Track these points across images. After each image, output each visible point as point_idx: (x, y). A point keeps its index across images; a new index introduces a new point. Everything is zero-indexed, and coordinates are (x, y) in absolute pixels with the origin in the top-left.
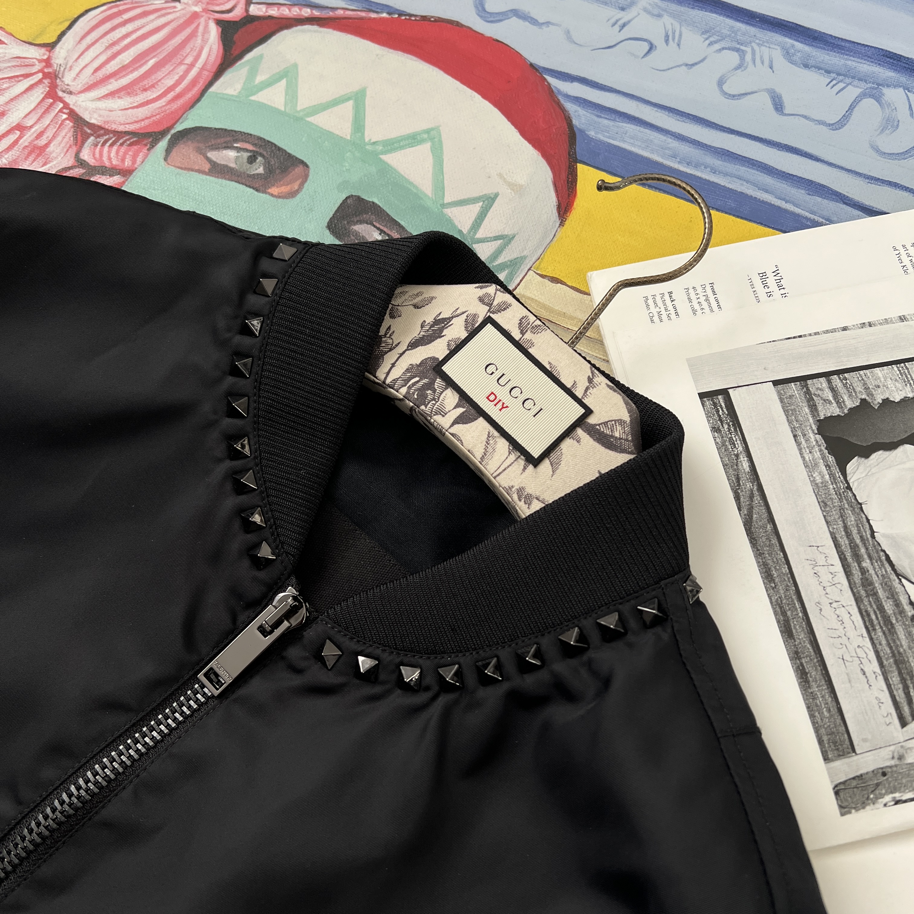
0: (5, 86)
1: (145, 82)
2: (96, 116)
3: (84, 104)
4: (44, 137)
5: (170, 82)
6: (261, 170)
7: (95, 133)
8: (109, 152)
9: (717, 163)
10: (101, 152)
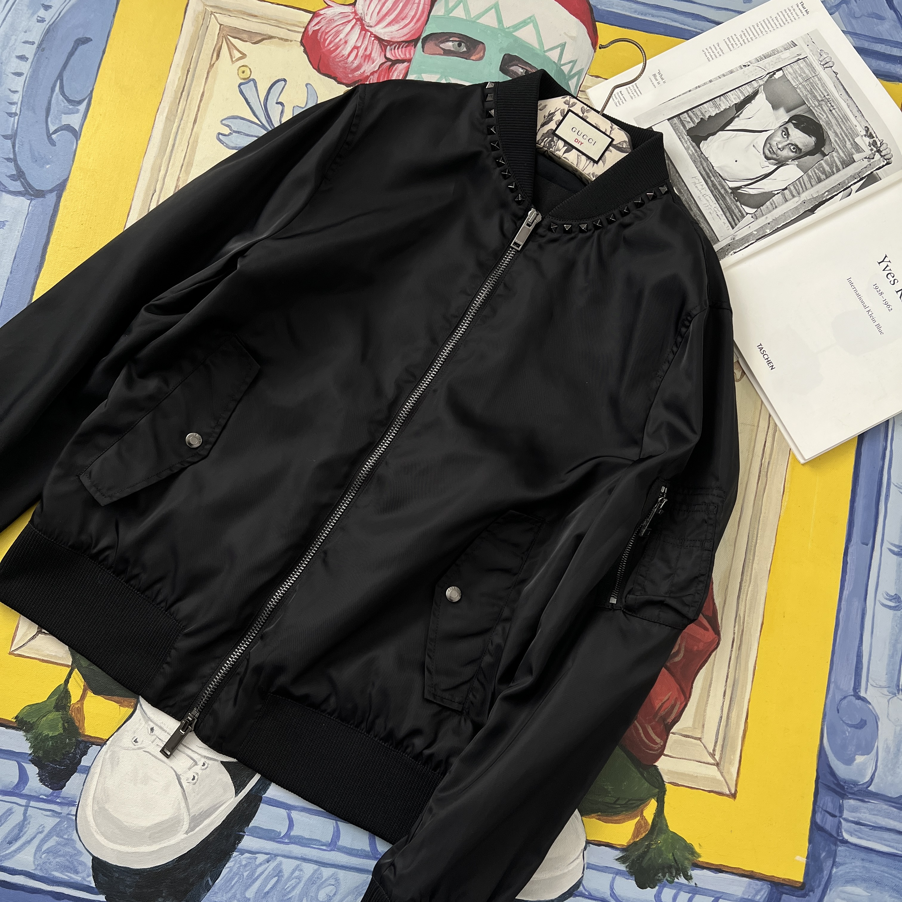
0: (342, 28)
1: (402, 15)
2: (386, 36)
3: (379, 31)
4: (368, 50)
5: (412, 13)
6: (465, 49)
7: (389, 44)
8: (398, 52)
9: (654, 12)
10: (395, 53)
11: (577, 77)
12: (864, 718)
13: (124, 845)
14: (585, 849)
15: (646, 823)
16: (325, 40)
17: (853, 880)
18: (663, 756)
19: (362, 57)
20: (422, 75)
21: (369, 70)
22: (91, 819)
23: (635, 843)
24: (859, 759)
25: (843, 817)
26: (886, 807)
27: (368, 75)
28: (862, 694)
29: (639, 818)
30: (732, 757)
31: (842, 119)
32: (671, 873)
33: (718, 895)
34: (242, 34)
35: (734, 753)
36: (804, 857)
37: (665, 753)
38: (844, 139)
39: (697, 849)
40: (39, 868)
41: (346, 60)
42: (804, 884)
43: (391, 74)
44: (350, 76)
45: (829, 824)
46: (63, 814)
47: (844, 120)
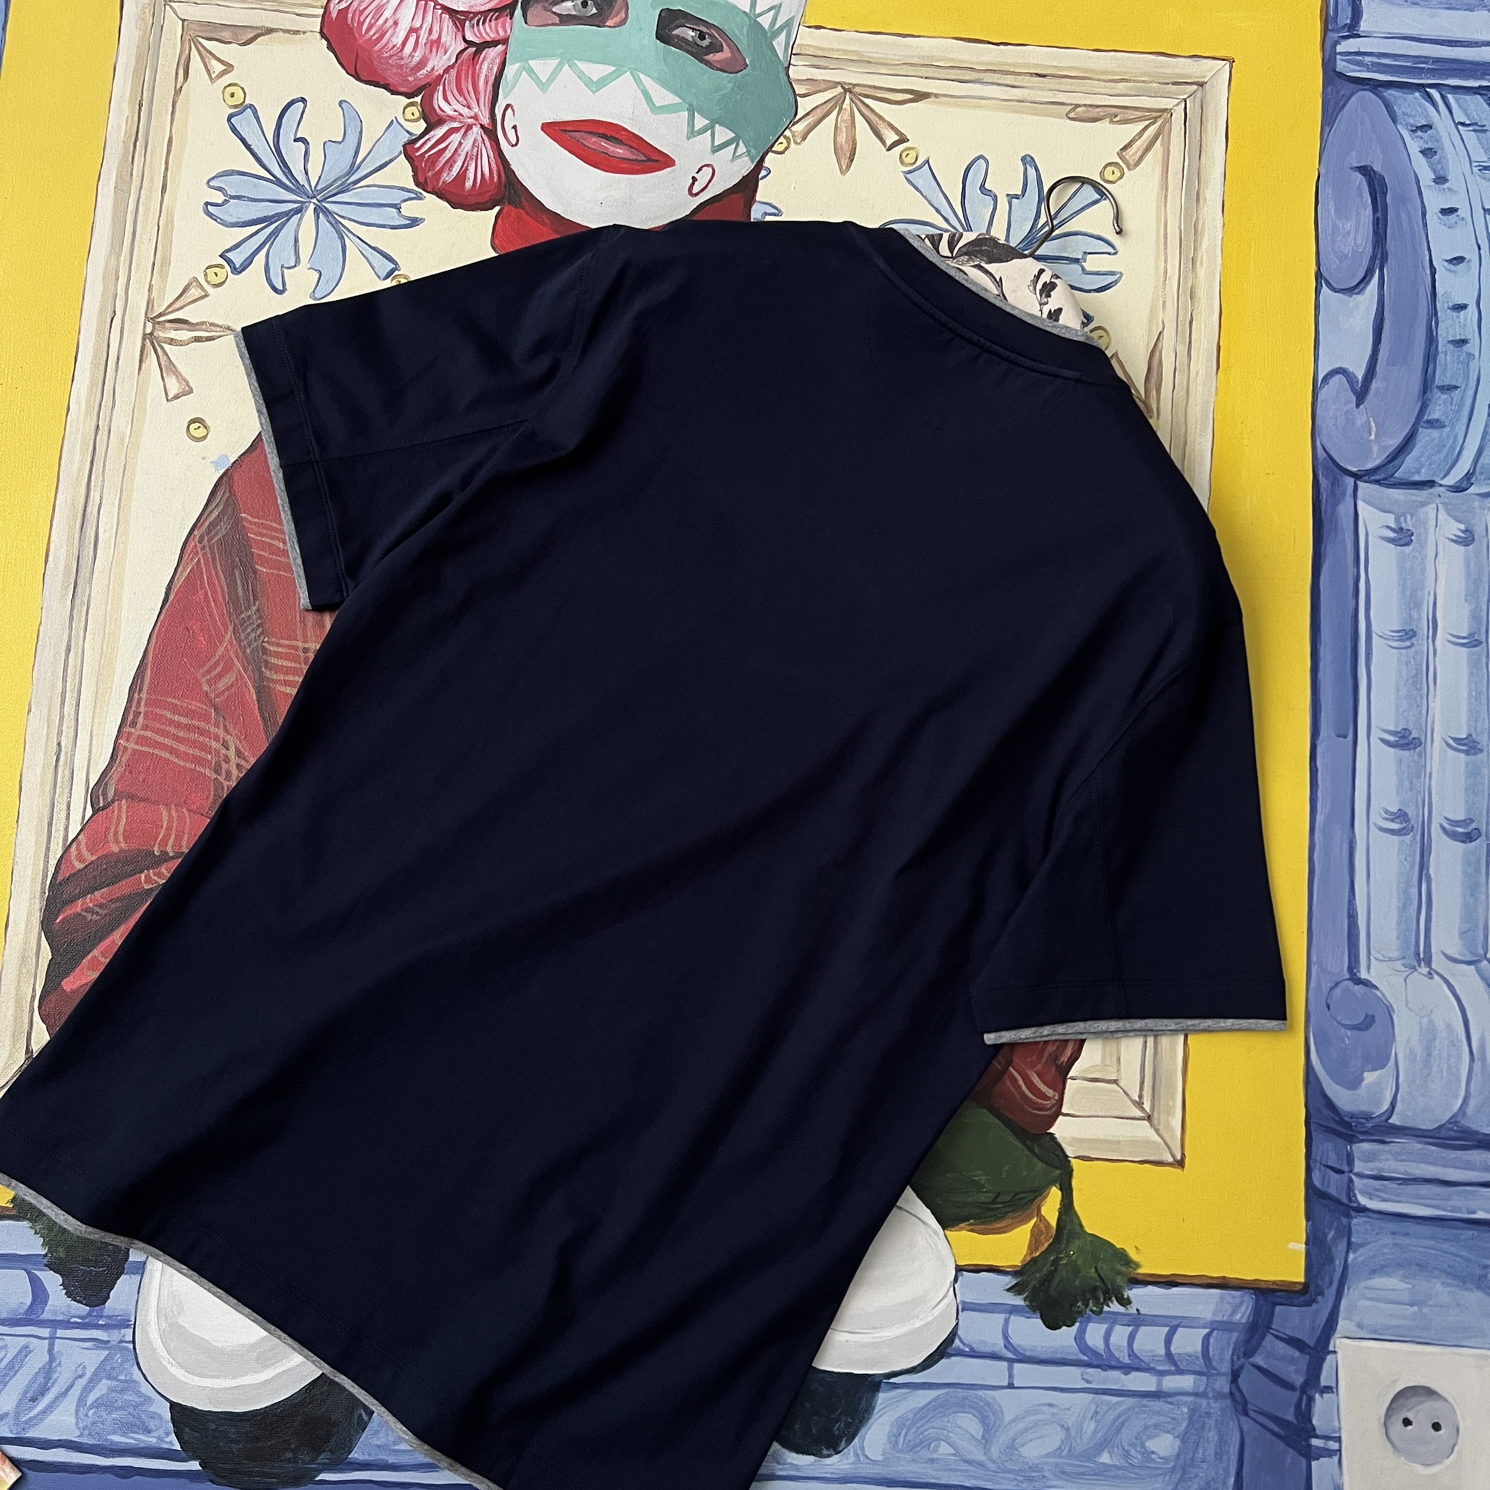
7: (467, 17)
10: (479, 31)
11: (785, 32)
12: (1370, 1013)
13: (218, 1377)
14: (956, 1280)
15: (1048, 1226)
16: (361, 24)
17: (1383, 1267)
18: (1060, 1117)
19: (425, 44)
20: (530, 62)
21: (440, 66)
22: (158, 1343)
23: (1034, 1260)
24: (1370, 1077)
25: (1356, 1170)
26: (1420, 1146)
27: (439, 75)
28: (1363, 975)
29: (1035, 1219)
30: (1171, 1104)
32: (1096, 1298)
33: (1176, 1322)
34: (221, 31)
35: (1173, 1097)
36: (1302, 1243)
37: (1064, 1110)
39: (1134, 1256)
40: (86, 1432)
41: (400, 54)
42: (1306, 1286)
43: (477, 67)
44: (410, 79)
45: (1334, 1185)
46: (113, 1343)
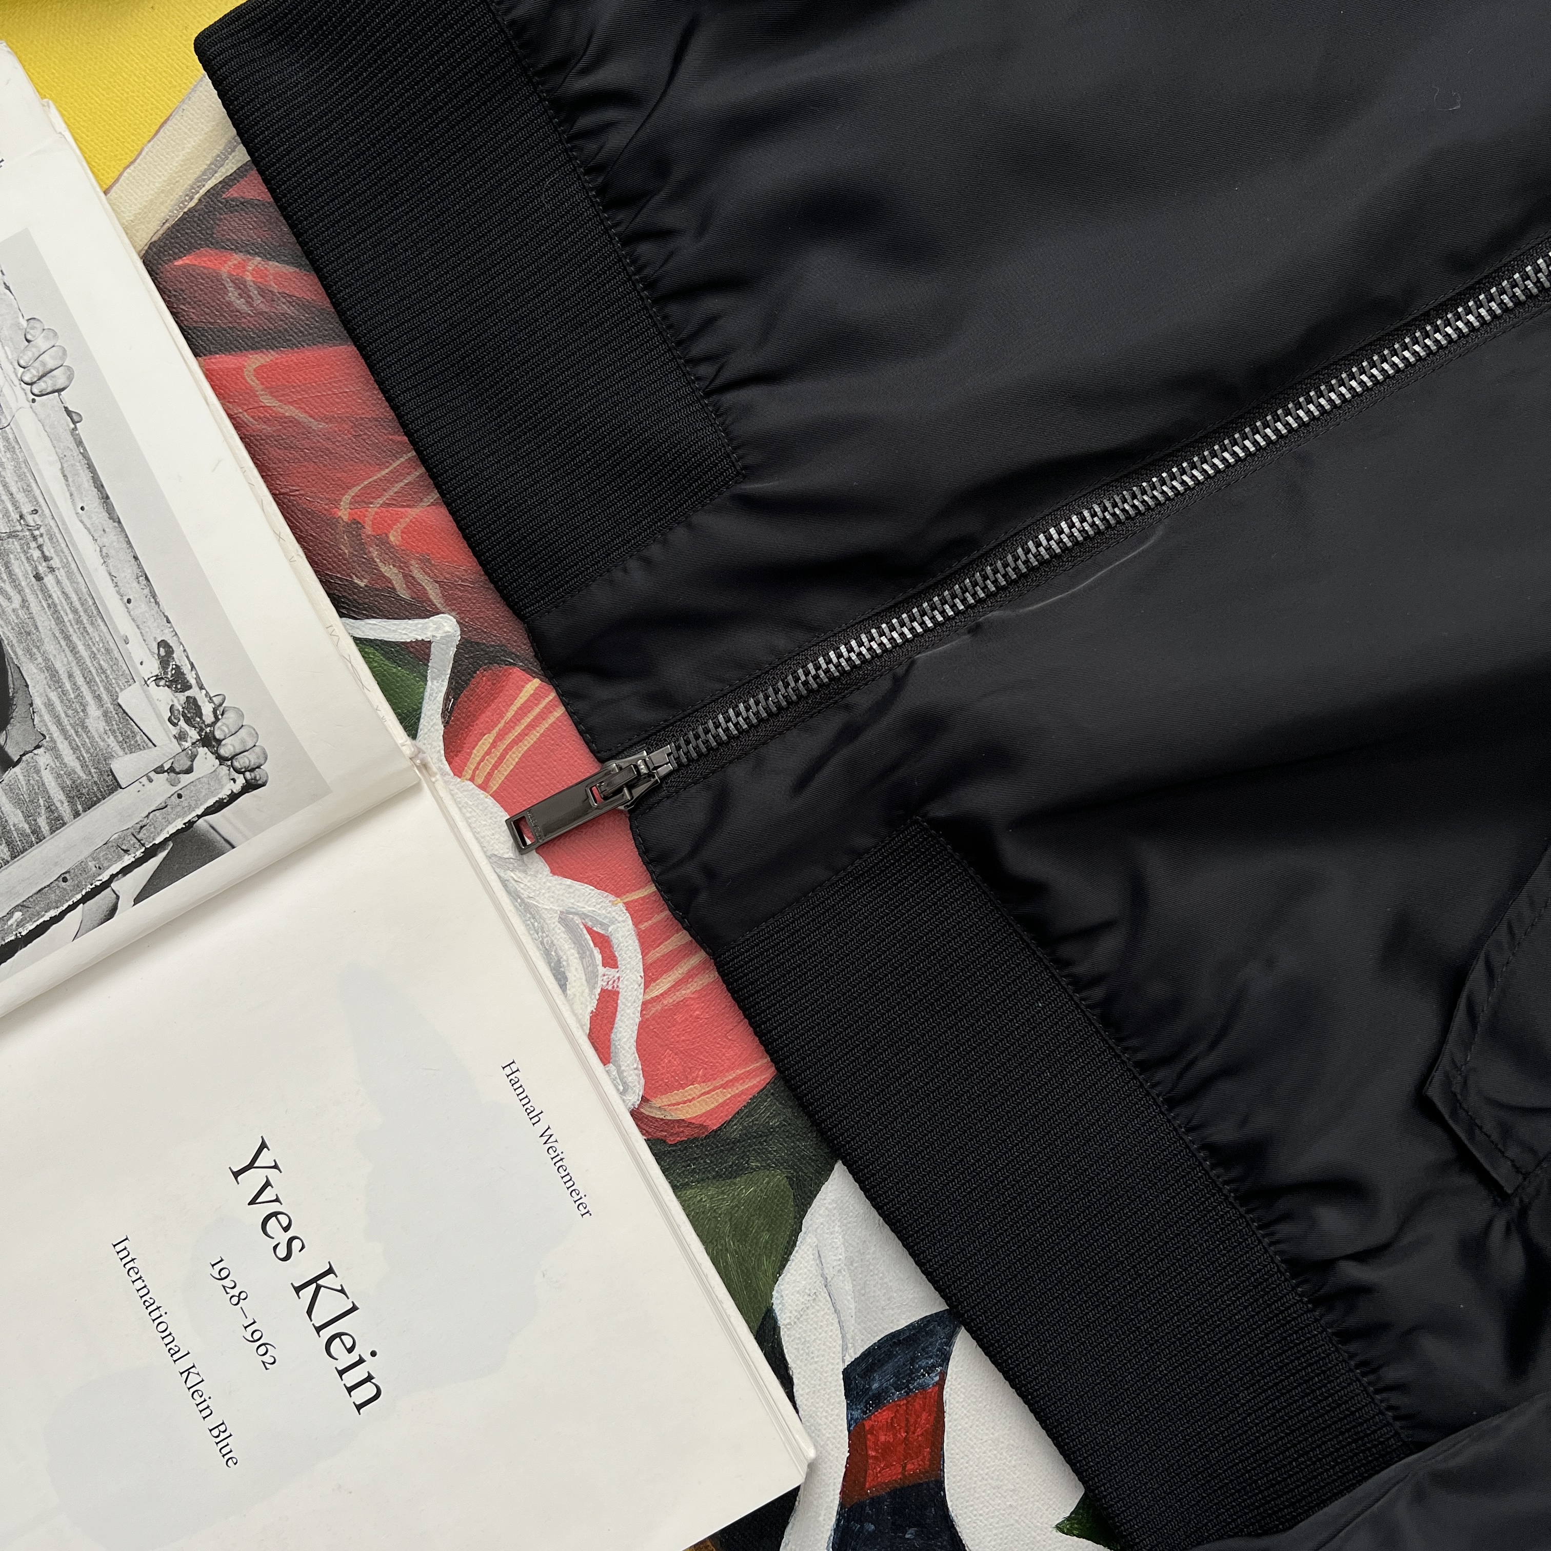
31: (75, 611)
38: (79, 696)
47: (85, 619)
